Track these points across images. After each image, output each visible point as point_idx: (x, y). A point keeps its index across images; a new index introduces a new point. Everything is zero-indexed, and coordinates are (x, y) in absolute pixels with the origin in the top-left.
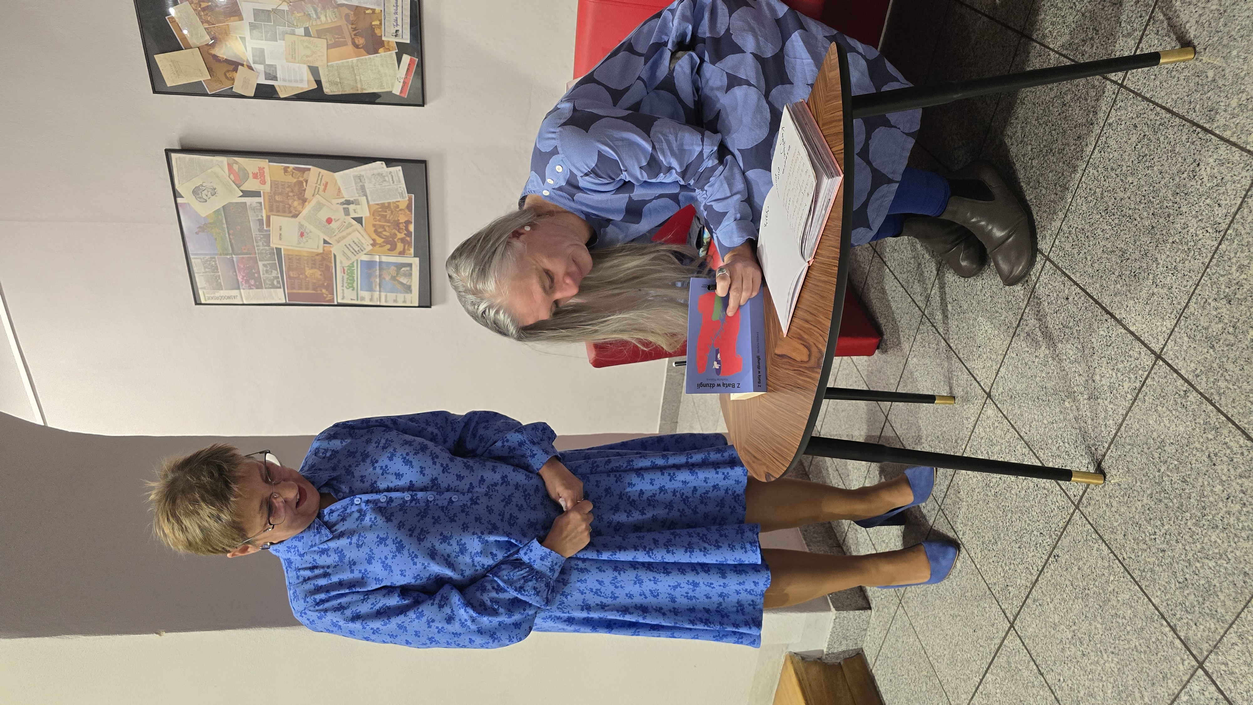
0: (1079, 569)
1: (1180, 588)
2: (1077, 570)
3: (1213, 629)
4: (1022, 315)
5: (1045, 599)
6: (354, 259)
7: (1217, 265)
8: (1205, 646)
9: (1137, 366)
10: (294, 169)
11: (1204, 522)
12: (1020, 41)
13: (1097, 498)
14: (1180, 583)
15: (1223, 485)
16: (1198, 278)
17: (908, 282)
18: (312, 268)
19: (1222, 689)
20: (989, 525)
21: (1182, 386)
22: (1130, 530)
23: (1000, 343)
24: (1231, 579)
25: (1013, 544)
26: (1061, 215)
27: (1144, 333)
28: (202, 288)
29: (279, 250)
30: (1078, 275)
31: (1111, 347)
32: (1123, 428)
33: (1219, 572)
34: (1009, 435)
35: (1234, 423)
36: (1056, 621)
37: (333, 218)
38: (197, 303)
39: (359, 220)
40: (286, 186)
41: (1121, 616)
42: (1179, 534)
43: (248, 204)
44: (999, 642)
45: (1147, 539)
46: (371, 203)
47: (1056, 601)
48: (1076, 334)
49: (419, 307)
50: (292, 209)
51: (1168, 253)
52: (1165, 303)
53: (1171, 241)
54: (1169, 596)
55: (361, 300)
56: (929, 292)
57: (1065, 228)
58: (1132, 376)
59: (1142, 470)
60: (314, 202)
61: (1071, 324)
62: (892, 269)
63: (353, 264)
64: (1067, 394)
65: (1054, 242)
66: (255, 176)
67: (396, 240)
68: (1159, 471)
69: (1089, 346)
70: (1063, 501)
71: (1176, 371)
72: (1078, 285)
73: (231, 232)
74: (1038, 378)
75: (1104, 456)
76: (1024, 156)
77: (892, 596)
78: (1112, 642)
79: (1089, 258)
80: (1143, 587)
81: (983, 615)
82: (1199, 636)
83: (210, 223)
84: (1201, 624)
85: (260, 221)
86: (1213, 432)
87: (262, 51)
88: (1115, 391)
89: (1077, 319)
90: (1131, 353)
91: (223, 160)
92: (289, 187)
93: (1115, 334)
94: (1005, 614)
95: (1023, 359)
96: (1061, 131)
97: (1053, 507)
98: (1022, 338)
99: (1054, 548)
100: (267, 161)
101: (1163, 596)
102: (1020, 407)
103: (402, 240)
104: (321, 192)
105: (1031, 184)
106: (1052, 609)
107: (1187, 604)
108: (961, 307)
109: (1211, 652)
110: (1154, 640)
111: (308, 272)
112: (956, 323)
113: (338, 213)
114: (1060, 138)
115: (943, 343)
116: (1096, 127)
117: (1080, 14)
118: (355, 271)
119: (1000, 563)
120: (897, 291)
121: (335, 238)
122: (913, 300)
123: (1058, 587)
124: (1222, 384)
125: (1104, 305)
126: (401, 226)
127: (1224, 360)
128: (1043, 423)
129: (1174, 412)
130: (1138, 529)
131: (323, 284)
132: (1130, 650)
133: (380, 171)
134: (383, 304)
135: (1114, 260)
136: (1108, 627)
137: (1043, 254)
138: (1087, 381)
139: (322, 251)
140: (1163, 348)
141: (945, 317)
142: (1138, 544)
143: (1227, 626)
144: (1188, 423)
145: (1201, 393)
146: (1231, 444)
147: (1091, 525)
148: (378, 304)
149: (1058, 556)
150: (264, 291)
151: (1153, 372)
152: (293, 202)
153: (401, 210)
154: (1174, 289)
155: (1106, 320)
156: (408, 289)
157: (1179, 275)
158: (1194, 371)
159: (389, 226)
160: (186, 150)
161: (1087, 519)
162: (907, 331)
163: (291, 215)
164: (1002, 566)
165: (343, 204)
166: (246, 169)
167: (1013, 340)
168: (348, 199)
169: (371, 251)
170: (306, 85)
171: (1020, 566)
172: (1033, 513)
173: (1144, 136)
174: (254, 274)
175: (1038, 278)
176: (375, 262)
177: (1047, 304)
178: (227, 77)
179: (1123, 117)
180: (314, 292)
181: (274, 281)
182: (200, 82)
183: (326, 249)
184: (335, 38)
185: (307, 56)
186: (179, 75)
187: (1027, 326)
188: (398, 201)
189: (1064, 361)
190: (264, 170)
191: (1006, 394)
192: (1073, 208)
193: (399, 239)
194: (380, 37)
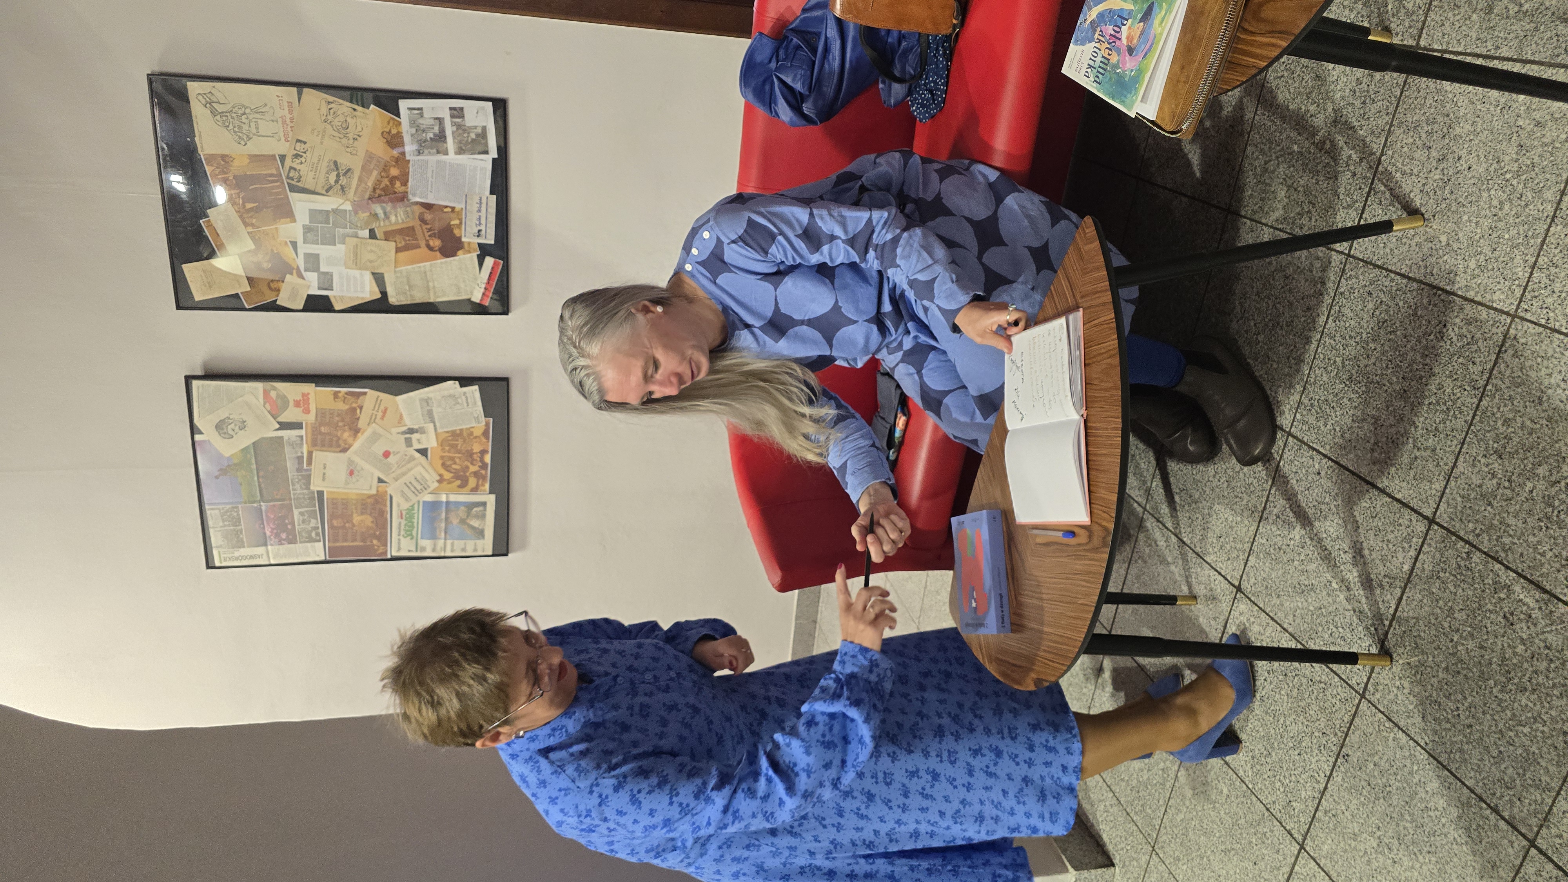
0: (1375, 765)
1: (1496, 763)
2: (1372, 766)
3: (1539, 802)
4: (1268, 497)
5: (1338, 807)
6: (414, 499)
7: (1481, 422)
8: (1534, 821)
9: (1409, 534)
10: (347, 393)
11: (1510, 686)
12: (1226, 218)
13: (1386, 682)
14: (1494, 758)
15: (1524, 645)
16: (1463, 436)
18: (362, 513)
19: (1561, 864)
20: (1258, 736)
21: (1463, 548)
22: (1429, 710)
23: (1245, 530)
24: (1549, 742)
25: (1290, 752)
26: (1299, 388)
27: (1412, 499)
28: (217, 547)
29: (320, 494)
30: (1328, 447)
31: (1377, 518)
32: (1403, 602)
33: (1536, 736)
34: (1269, 630)
35: (1525, 578)
36: (1356, 831)
37: (391, 451)
38: (210, 566)
39: (423, 452)
40: (336, 414)
41: (1433, 808)
42: (1485, 704)
43: (285, 438)
44: (1288, 869)
45: (1450, 716)
46: (439, 430)
47: (1352, 807)
48: (1334, 509)
49: (493, 555)
50: (341, 442)
51: (1426, 415)
52: (1431, 465)
53: (1427, 403)
54: (1484, 774)
55: (422, 551)
56: (1149, 484)
57: (1305, 401)
58: (1406, 545)
59: (1432, 642)
60: (369, 432)
61: (1327, 500)
63: (413, 506)
64: (1333, 574)
65: (1295, 417)
66: (297, 404)
67: (468, 474)
68: (1452, 641)
70: (1344, 692)
71: (1454, 534)
72: (1329, 458)
73: (261, 473)
74: (1296, 562)
75: (1386, 636)
76: (1247, 332)
77: (1141, 844)
78: (1426, 839)
79: (1338, 429)
80: (1454, 770)
81: (1264, 843)
82: (1525, 811)
83: (235, 465)
84: (1525, 798)
85: (300, 459)
86: (1505, 591)
87: (317, 257)
88: (1388, 564)
89: (1333, 494)
90: (1401, 521)
91: (258, 386)
92: (339, 415)
93: (1379, 503)
94: (1291, 835)
95: (1276, 544)
96: (1287, 304)
98: (1271, 521)
99: (1342, 747)
100: (314, 385)
101: (1478, 776)
102: (1279, 596)
103: (476, 474)
104: (378, 420)
105: (1260, 360)
106: (1349, 818)
107: (1506, 779)
108: (1191, 497)
109: (1542, 826)
110: (1474, 827)
111: (357, 519)
112: (1188, 514)
113: (398, 444)
114: (1287, 311)
115: (1174, 539)
116: (1327, 297)
118: (416, 515)
119: (1278, 778)
121: (394, 475)
122: (1130, 496)
123: (1353, 791)
124: (1506, 540)
125: (1362, 476)
126: (475, 456)
127: (1505, 515)
128: (1309, 610)
129: (1459, 577)
130: (1437, 707)
131: (375, 534)
132: (1449, 845)
133: (452, 392)
134: (448, 554)
135: (1366, 427)
136: (1419, 824)
137: (1284, 431)
139: (375, 493)
140: (1435, 512)
141: (1173, 509)
142: (1440, 724)
143: (1554, 794)
144: (1476, 586)
145: (1485, 553)
146: (1527, 600)
147: (1383, 713)
148: (442, 554)
149: (1348, 755)
150: (299, 547)
151: (1428, 538)
152: (342, 434)
153: (476, 437)
154: (1438, 450)
155: (1368, 491)
156: (480, 534)
157: (1442, 436)
158: (1473, 531)
159: (460, 458)
160: (211, 376)
161: (1376, 708)
163: (339, 449)
164: (1280, 780)
165: (404, 433)
166: (285, 397)
167: (1261, 525)
168: (411, 427)
169: (434, 490)
170: (368, 296)
171: (1302, 776)
172: (1311, 712)
173: (1381, 302)
174: (287, 525)
175: (1282, 456)
176: (440, 503)
177: (1295, 482)
178: (270, 288)
179: (1355, 286)
180: (362, 544)
181: (311, 531)
182: (237, 294)
183: (380, 489)
184: (405, 240)
185: (371, 262)
186: (211, 287)
187: (1275, 507)
188: (473, 428)
189: (1325, 540)
190: (309, 396)
191: (1260, 584)
192: (1312, 380)
193: (472, 473)
194: (460, 238)
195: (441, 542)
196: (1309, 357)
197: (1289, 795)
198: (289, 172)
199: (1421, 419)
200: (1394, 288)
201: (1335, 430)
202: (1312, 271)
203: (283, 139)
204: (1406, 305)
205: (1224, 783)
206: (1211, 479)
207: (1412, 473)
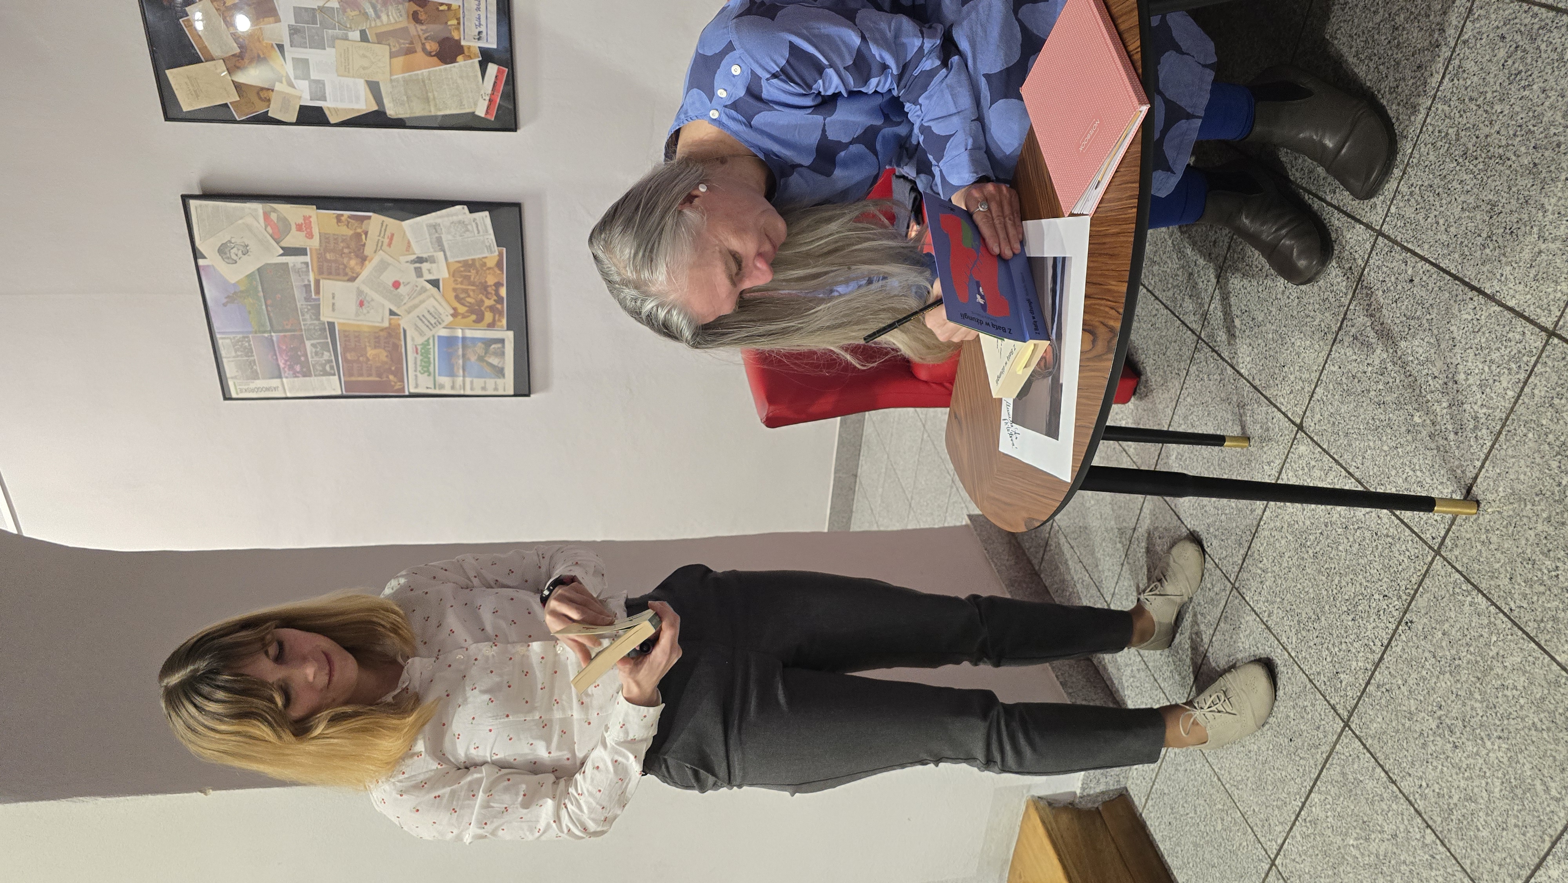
0: (1444, 634)
2: (1440, 635)
4: (1346, 314)
5: (1394, 681)
6: (429, 334)
9: (1519, 352)
10: (350, 217)
13: (1468, 536)
17: (1174, 300)
18: (375, 347)
22: (1519, 570)
23: (1313, 356)
25: (1343, 617)
27: (1529, 306)
28: (232, 378)
29: (331, 325)
30: (1426, 246)
31: (1480, 333)
32: (1502, 438)
37: (401, 281)
38: (225, 398)
39: (435, 283)
40: (340, 240)
43: (291, 265)
44: (1328, 749)
46: (450, 260)
48: (1427, 325)
49: (515, 395)
50: (348, 270)
51: (1560, 194)
55: (440, 389)
56: (1206, 307)
57: (1404, 189)
58: (1513, 366)
60: (376, 259)
61: (1418, 313)
62: (1150, 288)
63: (428, 341)
64: (1416, 406)
65: (1389, 210)
66: (299, 228)
67: (483, 308)
69: (1447, 337)
70: (1415, 548)
72: (1427, 260)
73: (269, 302)
74: (1373, 393)
75: (1475, 479)
79: (1442, 221)
81: (1302, 717)
83: (242, 292)
85: (307, 287)
87: (307, 61)
88: (1488, 390)
89: (1427, 305)
90: (1510, 335)
91: (257, 207)
92: (343, 241)
93: (1485, 314)
94: (1335, 710)
95: (1349, 371)
98: (1346, 344)
99: (1405, 612)
100: (315, 207)
102: (1346, 435)
103: (492, 308)
104: (385, 247)
108: (1253, 319)
111: (371, 352)
112: (1248, 341)
113: (407, 274)
114: (1392, 73)
115: (1229, 370)
116: (1444, 49)
118: (432, 350)
119: (1325, 645)
120: (1159, 315)
121: (406, 307)
122: (1183, 323)
123: (1414, 663)
125: (1467, 280)
126: (489, 289)
128: (1382, 450)
130: (1530, 566)
131: (390, 369)
133: (460, 217)
134: (468, 392)
135: (1478, 217)
137: (1371, 230)
138: (1446, 384)
139: (387, 325)
140: (1559, 320)
141: (1232, 335)
142: (1531, 586)
147: (1460, 573)
148: (462, 393)
149: (1412, 622)
150: (313, 379)
151: (1544, 355)
152: (349, 261)
153: (489, 268)
155: (1472, 299)
156: (500, 372)
159: (473, 291)
160: (210, 195)
161: (1453, 566)
162: (1176, 364)
163: (346, 278)
164: (1328, 649)
165: (413, 262)
166: (287, 220)
167: (1334, 348)
168: (420, 255)
169: (451, 323)
170: (364, 107)
171: (1355, 644)
172: (1374, 571)
173: (1517, 47)
174: (300, 356)
175: (1367, 261)
176: (457, 338)
177: (1381, 293)
178: (260, 98)
179: (1484, 30)
180: (377, 379)
181: (325, 365)
182: (226, 105)
183: (392, 322)
184: (400, 44)
185: (364, 68)
186: (197, 96)
187: (1353, 326)
188: (486, 258)
189: (1410, 363)
190: (312, 219)
191: (1326, 421)
192: (1415, 161)
193: (487, 307)
194: (459, 41)
195: (460, 380)
196: (1412, 132)
197: (1337, 665)
199: (1553, 200)
200: (1536, 27)
201: (1437, 223)
204: (1549, 49)
207: (1533, 272)
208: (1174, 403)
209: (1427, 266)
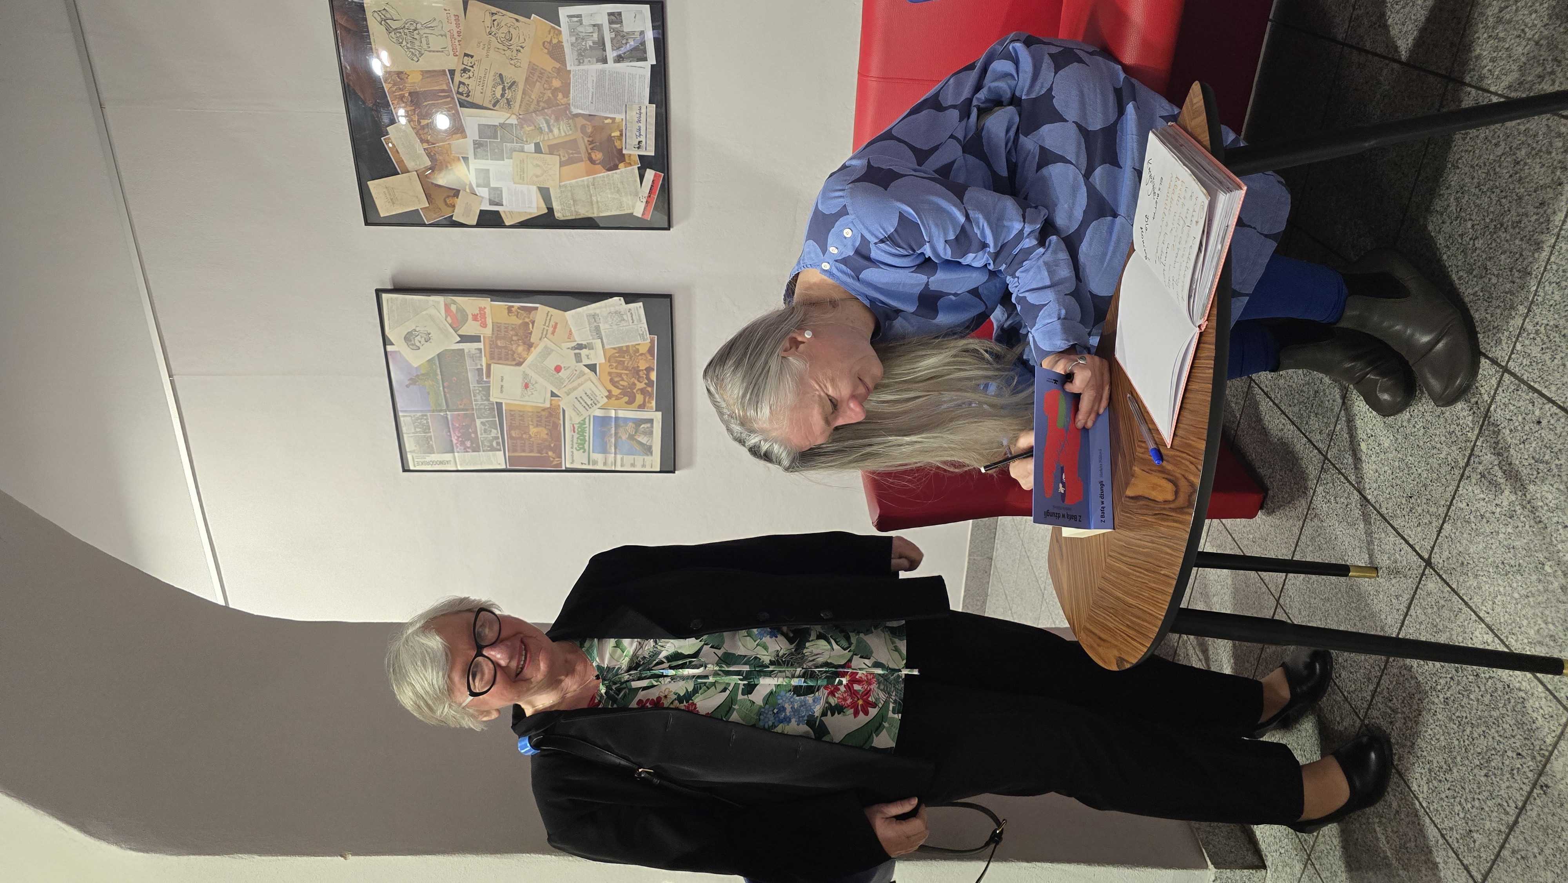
4: (1473, 450)
5: (1530, 848)
6: (585, 414)
10: (520, 308)
12: (1447, 87)
17: (1301, 417)
18: (537, 426)
20: (1438, 745)
23: (1441, 489)
25: (1476, 771)
26: (1522, 310)
28: (410, 452)
29: (499, 405)
30: (1553, 388)
34: (1462, 617)
37: (562, 366)
38: (404, 470)
39: (592, 368)
40: (510, 328)
43: (466, 351)
46: (607, 347)
47: (1547, 852)
48: (1555, 470)
49: (661, 472)
50: (516, 356)
55: (593, 464)
56: (1332, 428)
57: (1529, 327)
60: (541, 346)
61: (1547, 457)
62: (1277, 402)
63: (584, 420)
64: (1547, 555)
65: (1514, 346)
66: (475, 318)
67: (635, 391)
70: (1550, 706)
72: (1554, 403)
73: (446, 384)
74: (1501, 535)
76: (1462, 236)
77: (1296, 849)
83: (423, 375)
85: (480, 370)
87: (487, 171)
91: (439, 300)
92: (513, 329)
95: (1477, 510)
96: (1516, 198)
97: (1535, 715)
98: (1474, 481)
99: (1540, 775)
100: (489, 299)
102: (1476, 577)
103: (642, 391)
104: (549, 335)
105: (1474, 273)
108: (1379, 444)
111: (533, 430)
112: (1374, 467)
113: (568, 359)
114: (1514, 207)
115: (1356, 495)
117: (1532, 43)
118: (587, 429)
119: (1458, 799)
120: (1286, 431)
121: (565, 390)
122: (1310, 441)
123: (1550, 831)
126: (641, 373)
128: (1512, 597)
131: (550, 445)
133: (617, 308)
134: (618, 468)
137: (1498, 365)
139: (549, 406)
141: (1358, 460)
148: (613, 469)
149: (1547, 786)
150: (482, 455)
152: (516, 349)
153: (641, 354)
156: (648, 450)
159: (627, 374)
160: (399, 289)
163: (514, 363)
164: (1460, 803)
165: (574, 348)
166: (464, 310)
167: (1462, 484)
168: (580, 342)
169: (605, 404)
170: (535, 210)
171: (1488, 802)
172: (1506, 726)
174: (470, 433)
175: (1494, 398)
176: (611, 417)
177: (1508, 432)
178: (446, 204)
180: (539, 455)
181: (492, 440)
182: (417, 210)
183: (553, 402)
184: (568, 154)
185: (537, 176)
186: (393, 203)
187: (1480, 463)
188: (639, 344)
189: (1540, 509)
190: (486, 310)
191: (1455, 560)
192: (1540, 299)
193: (638, 390)
194: (621, 150)
196: (1537, 268)
197: (1470, 823)
198: (459, 87)
202: (1550, 153)
203: (452, 53)
205: (1395, 796)
206: (1404, 424)
208: (1301, 523)
209: (1555, 409)
